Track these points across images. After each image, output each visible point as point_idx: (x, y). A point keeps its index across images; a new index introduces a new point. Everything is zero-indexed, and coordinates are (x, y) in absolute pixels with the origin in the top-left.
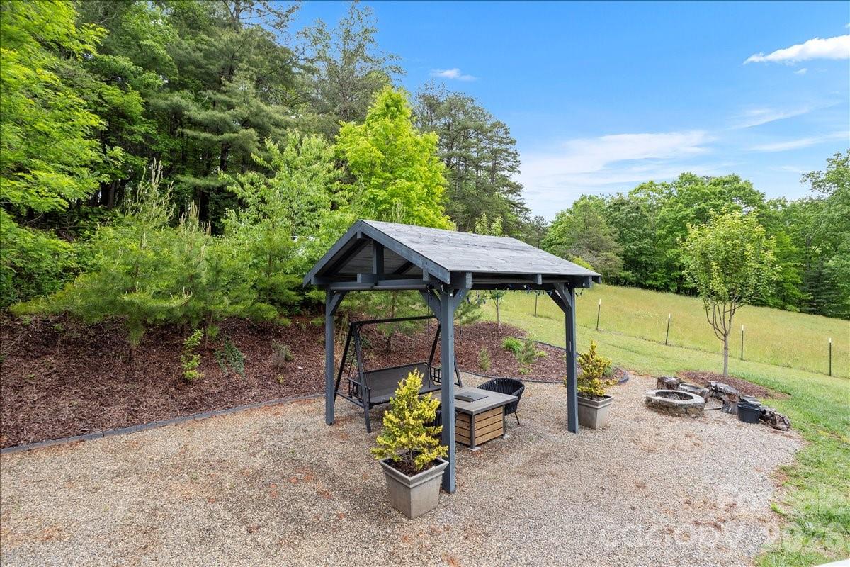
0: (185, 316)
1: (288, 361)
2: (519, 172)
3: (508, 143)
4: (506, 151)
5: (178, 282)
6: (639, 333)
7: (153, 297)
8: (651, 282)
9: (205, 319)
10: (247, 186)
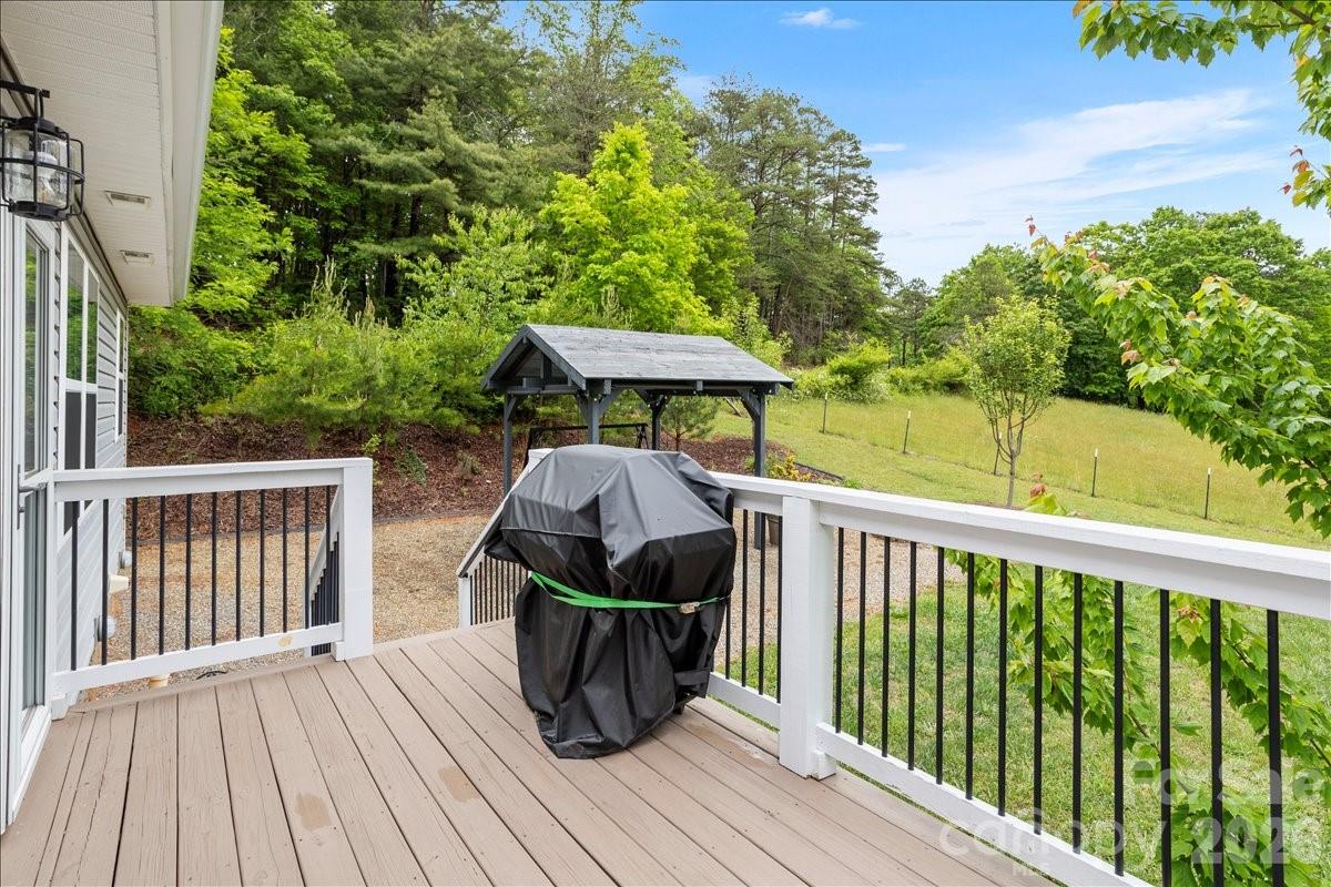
0: (363, 421)
1: (475, 474)
2: (874, 211)
3: (858, 166)
4: (854, 177)
5: (354, 385)
6: (960, 458)
7: (330, 400)
8: (1092, 388)
9: (384, 424)
10: (429, 273)
